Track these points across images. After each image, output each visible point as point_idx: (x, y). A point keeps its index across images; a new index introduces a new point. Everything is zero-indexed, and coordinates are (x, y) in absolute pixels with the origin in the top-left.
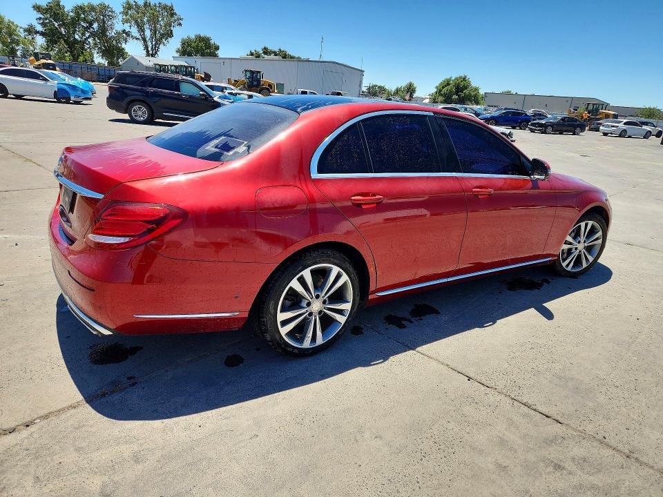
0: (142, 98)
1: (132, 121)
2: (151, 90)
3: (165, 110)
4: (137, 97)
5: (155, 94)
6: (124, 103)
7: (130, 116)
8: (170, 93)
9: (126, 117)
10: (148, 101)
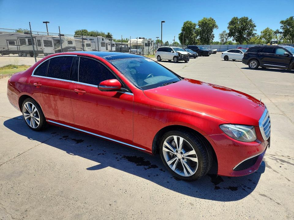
0: (255, 58)
1: (250, 68)
2: (261, 53)
3: (265, 63)
4: (254, 57)
5: (262, 55)
6: (247, 61)
7: (249, 66)
8: (269, 55)
9: (247, 66)
10: (258, 59)
